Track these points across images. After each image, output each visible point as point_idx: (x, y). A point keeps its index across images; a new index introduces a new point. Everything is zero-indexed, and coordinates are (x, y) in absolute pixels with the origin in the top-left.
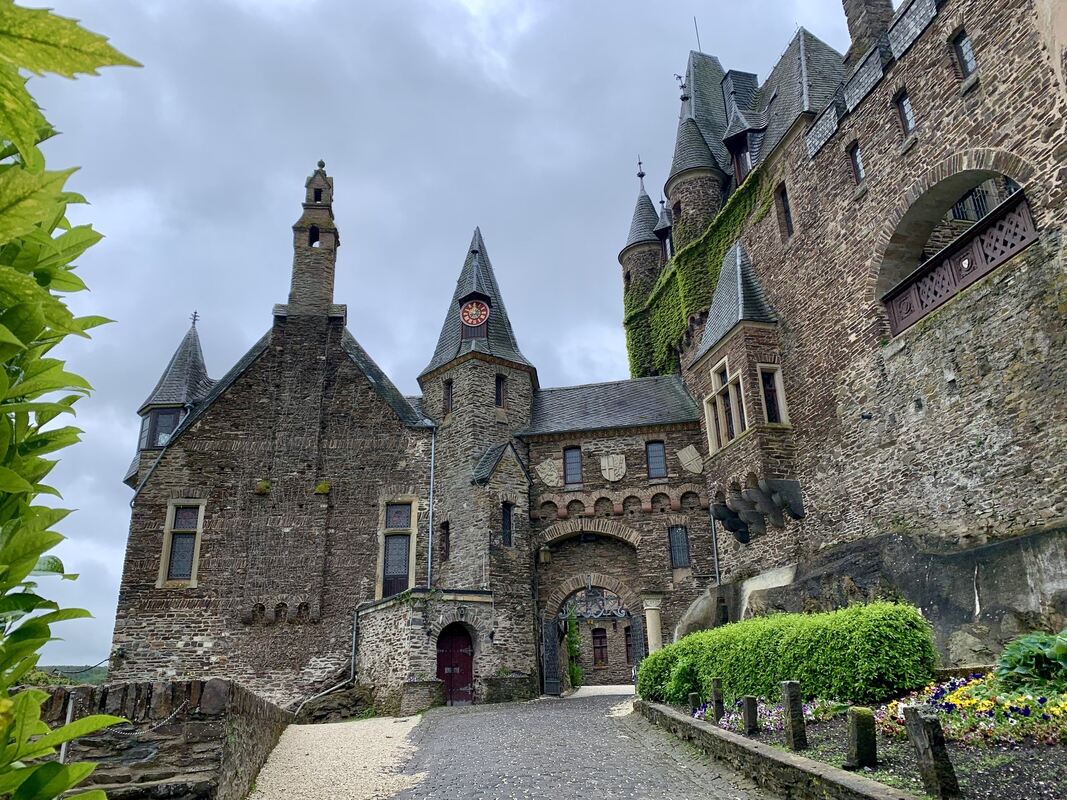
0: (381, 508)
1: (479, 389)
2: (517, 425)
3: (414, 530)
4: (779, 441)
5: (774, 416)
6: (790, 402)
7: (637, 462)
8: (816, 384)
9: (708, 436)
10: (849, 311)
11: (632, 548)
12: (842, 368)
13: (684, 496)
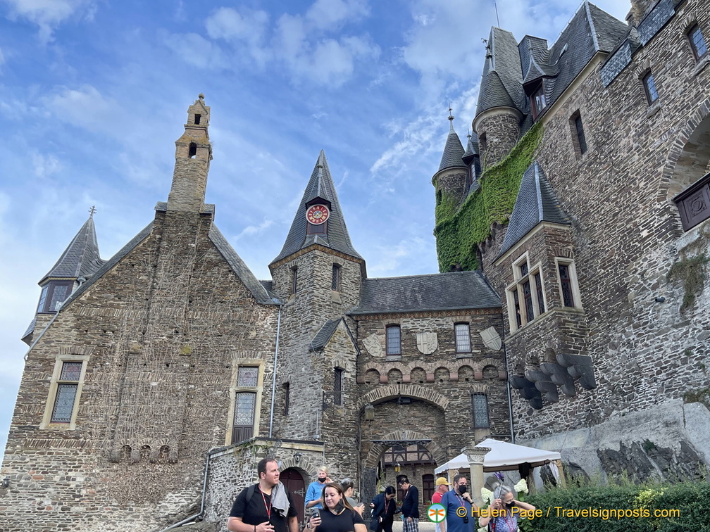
0: (234, 369)
1: (319, 274)
2: (348, 305)
3: (260, 389)
4: (574, 322)
5: (569, 301)
6: (582, 290)
7: (447, 338)
8: (608, 274)
9: (509, 318)
10: (641, 211)
11: (440, 411)
12: (634, 260)
13: (485, 369)
